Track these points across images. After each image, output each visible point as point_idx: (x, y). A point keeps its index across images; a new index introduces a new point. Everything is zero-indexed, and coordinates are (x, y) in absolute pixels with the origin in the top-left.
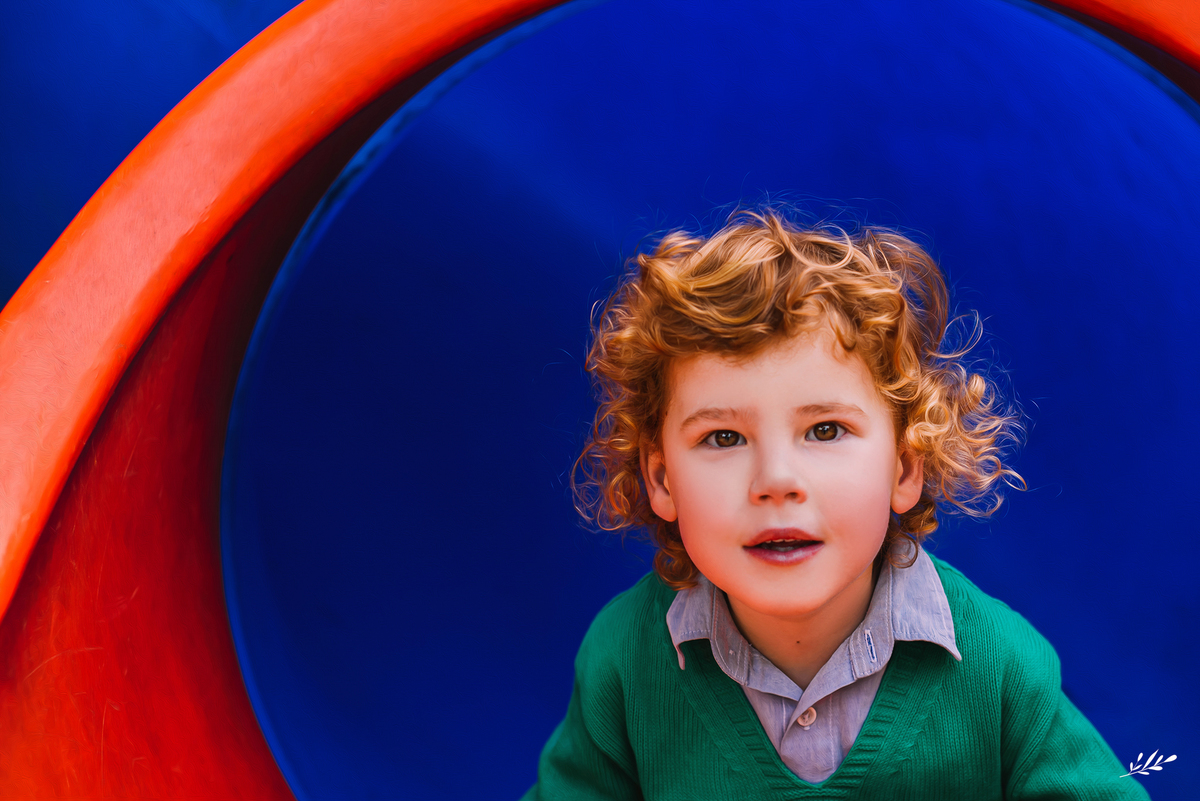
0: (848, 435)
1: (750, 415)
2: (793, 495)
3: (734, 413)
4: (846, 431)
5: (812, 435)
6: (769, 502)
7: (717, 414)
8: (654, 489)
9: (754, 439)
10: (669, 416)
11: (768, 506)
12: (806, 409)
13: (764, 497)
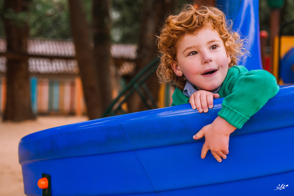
0: (218, 47)
1: (198, 47)
2: (211, 61)
3: (194, 47)
4: (217, 46)
5: (211, 48)
6: (206, 63)
7: (190, 48)
8: (176, 71)
9: (200, 52)
10: (178, 53)
11: (206, 64)
12: (209, 42)
13: (205, 63)
